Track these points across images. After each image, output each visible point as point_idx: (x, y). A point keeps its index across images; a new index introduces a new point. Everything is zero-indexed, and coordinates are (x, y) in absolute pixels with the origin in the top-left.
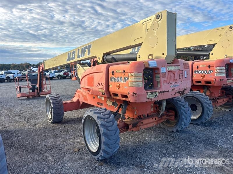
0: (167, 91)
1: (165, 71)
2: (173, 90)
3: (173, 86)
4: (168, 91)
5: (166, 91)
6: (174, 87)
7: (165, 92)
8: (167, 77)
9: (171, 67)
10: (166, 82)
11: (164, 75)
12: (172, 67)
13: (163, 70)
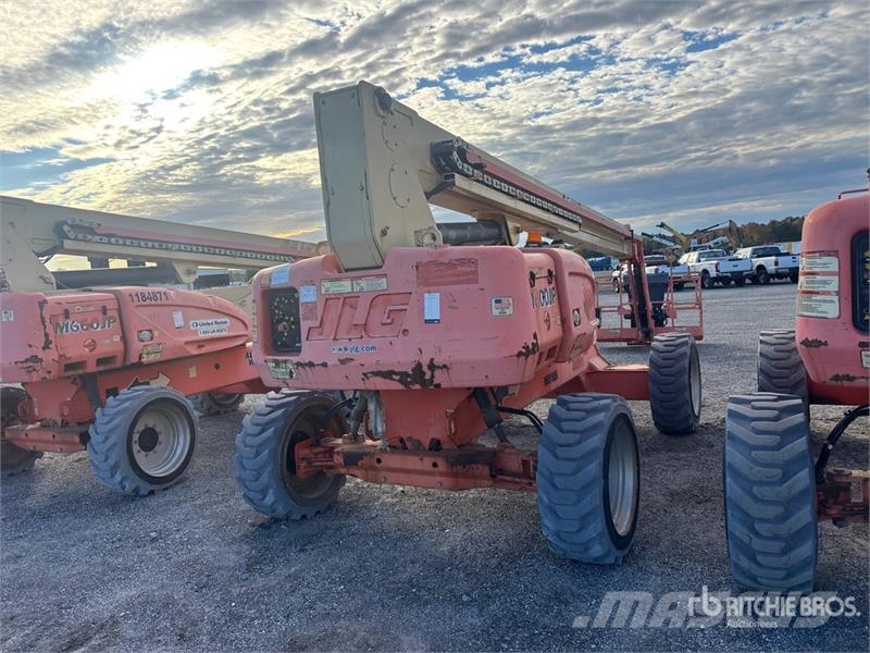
0: (320, 362)
1: (314, 299)
2: (343, 362)
3: (346, 349)
4: (325, 365)
5: (316, 363)
6: (348, 354)
7: (311, 364)
8: (319, 318)
9: (337, 283)
10: (321, 334)
11: (311, 310)
12: (342, 283)
13: (307, 295)
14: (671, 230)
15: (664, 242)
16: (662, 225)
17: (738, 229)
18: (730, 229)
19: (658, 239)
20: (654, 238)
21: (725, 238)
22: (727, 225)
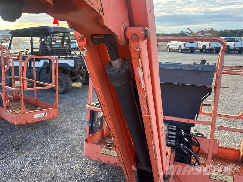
14: (190, 30)
15: (188, 34)
16: (188, 29)
17: (214, 31)
18: (211, 31)
19: (186, 33)
20: (185, 33)
21: (208, 34)
22: (210, 29)
